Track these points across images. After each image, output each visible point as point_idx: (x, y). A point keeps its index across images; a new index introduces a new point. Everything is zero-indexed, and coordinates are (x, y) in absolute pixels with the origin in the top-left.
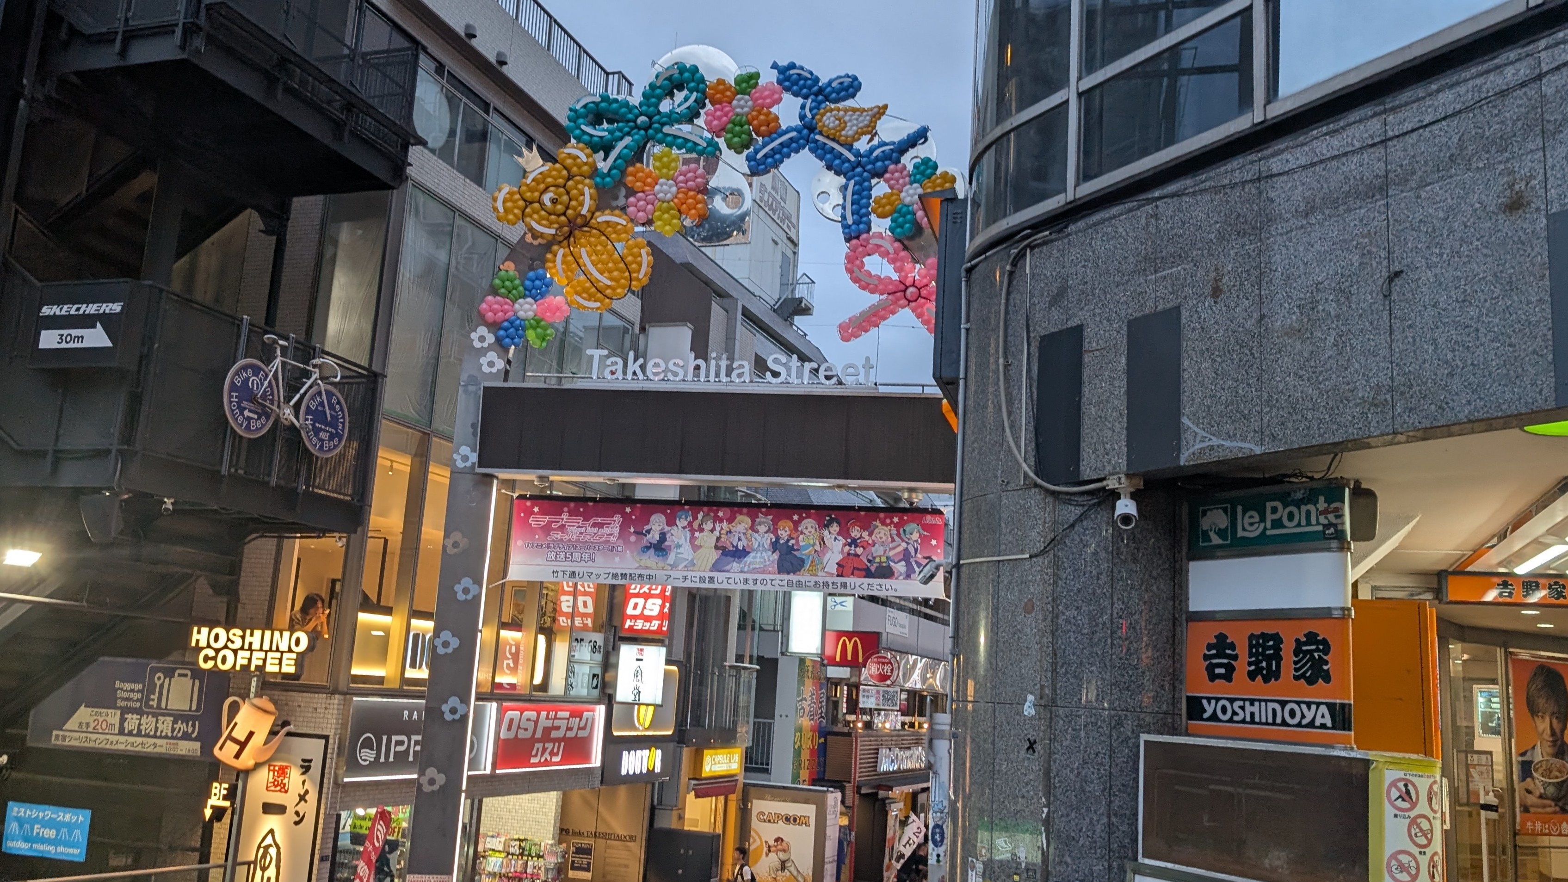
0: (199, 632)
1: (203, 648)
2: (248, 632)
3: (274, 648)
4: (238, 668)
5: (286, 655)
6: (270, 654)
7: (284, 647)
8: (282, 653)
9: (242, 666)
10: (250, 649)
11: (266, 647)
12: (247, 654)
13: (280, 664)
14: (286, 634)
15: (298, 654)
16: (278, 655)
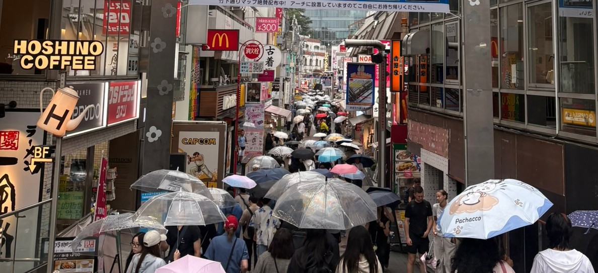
0: (19, 44)
1: (24, 55)
2: (57, 43)
3: (78, 53)
4: (51, 67)
5: (87, 58)
6: (75, 58)
7: (85, 52)
8: (84, 56)
9: (54, 65)
10: (60, 54)
11: (71, 52)
12: (58, 58)
13: (83, 64)
14: (86, 44)
15: (95, 56)
16: (81, 58)
